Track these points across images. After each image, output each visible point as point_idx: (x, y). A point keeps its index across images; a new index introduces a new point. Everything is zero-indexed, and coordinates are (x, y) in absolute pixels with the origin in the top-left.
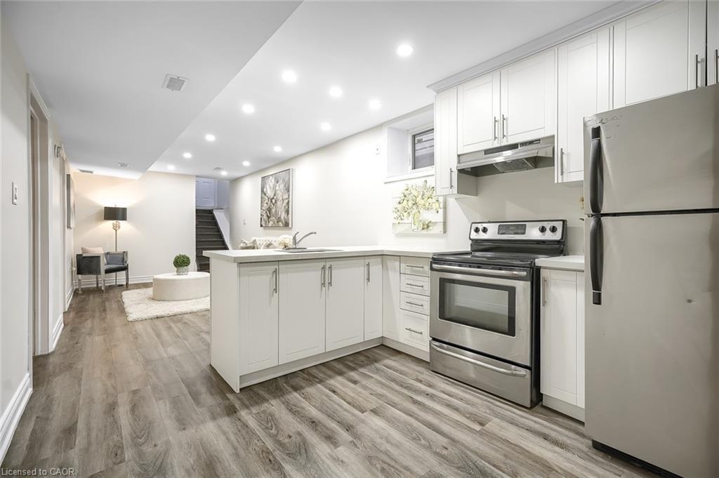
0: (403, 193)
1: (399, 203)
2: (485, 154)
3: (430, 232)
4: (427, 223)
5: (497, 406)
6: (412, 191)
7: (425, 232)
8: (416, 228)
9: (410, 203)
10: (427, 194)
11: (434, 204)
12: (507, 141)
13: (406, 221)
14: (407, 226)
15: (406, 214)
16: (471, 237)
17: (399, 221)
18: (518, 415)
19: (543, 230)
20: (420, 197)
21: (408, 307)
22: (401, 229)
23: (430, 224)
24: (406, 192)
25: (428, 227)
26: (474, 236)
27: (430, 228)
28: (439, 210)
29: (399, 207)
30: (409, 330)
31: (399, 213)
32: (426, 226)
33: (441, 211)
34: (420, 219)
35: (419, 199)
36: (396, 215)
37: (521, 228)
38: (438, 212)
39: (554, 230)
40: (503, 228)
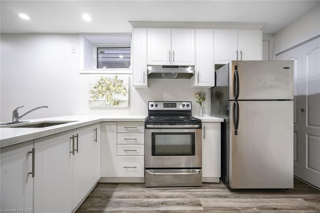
0: (99, 82)
1: (95, 88)
2: (163, 67)
3: (119, 106)
4: (117, 101)
5: (192, 192)
6: (106, 81)
7: (116, 106)
8: (109, 103)
9: (104, 89)
10: (117, 84)
11: (122, 91)
12: (174, 63)
13: (100, 99)
14: (102, 103)
15: (100, 95)
16: (149, 109)
17: (95, 99)
18: (201, 192)
19: (184, 106)
20: (112, 85)
21: (124, 153)
22: (96, 104)
23: (119, 102)
24: (101, 81)
25: (118, 103)
26: (151, 108)
27: (120, 104)
28: (126, 94)
29: (95, 90)
30: (126, 167)
31: (95, 94)
32: (116, 103)
33: (127, 95)
34: (112, 98)
35: (111, 87)
36: (92, 95)
37: (174, 104)
38: (125, 95)
39: (188, 106)
40: (166, 104)
